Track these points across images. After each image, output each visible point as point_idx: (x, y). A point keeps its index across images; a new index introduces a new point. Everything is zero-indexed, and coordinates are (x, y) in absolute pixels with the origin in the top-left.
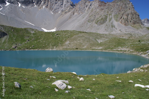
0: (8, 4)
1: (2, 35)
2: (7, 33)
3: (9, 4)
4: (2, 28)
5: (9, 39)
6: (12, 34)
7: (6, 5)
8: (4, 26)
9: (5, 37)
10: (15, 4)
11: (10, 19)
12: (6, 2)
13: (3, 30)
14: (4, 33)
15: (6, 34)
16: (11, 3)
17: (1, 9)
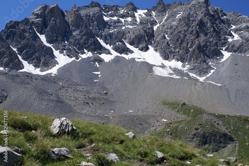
0: (227, 55)
1: (220, 142)
2: (233, 136)
3: (230, 54)
4: (220, 123)
5: (239, 151)
6: (246, 137)
7: (223, 60)
8: (224, 116)
9: (229, 146)
10: (245, 51)
11: (236, 95)
12: (224, 52)
13: (223, 129)
14: (225, 135)
15: (232, 139)
16: (235, 51)
17: (212, 71)
